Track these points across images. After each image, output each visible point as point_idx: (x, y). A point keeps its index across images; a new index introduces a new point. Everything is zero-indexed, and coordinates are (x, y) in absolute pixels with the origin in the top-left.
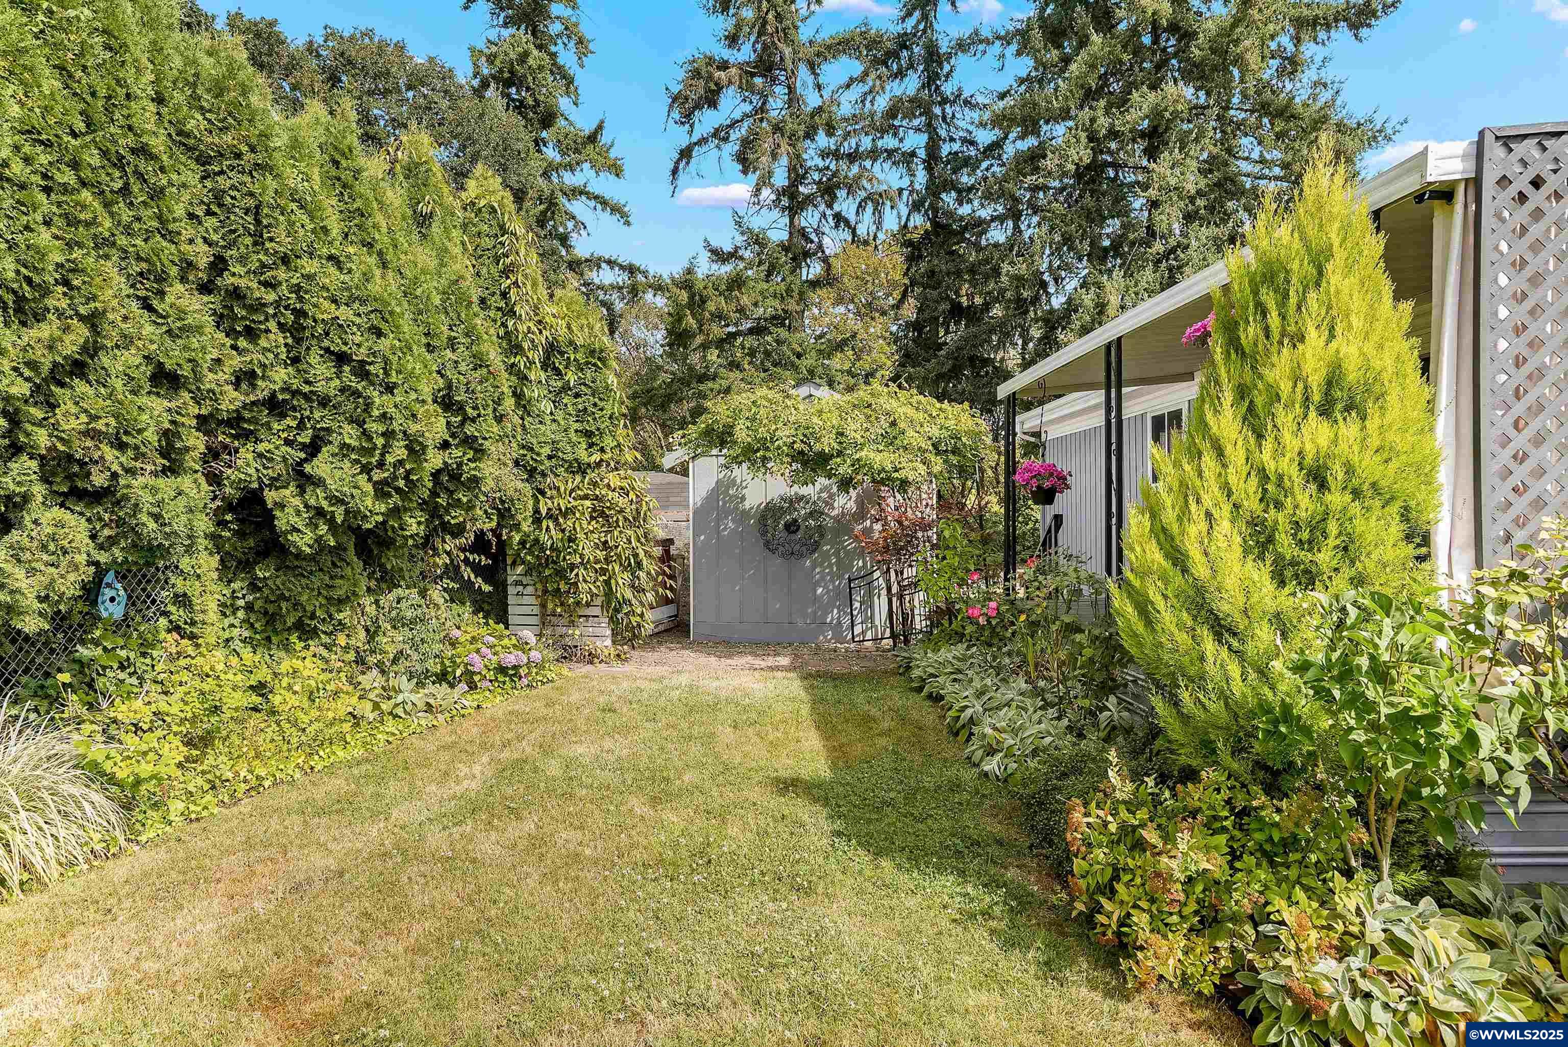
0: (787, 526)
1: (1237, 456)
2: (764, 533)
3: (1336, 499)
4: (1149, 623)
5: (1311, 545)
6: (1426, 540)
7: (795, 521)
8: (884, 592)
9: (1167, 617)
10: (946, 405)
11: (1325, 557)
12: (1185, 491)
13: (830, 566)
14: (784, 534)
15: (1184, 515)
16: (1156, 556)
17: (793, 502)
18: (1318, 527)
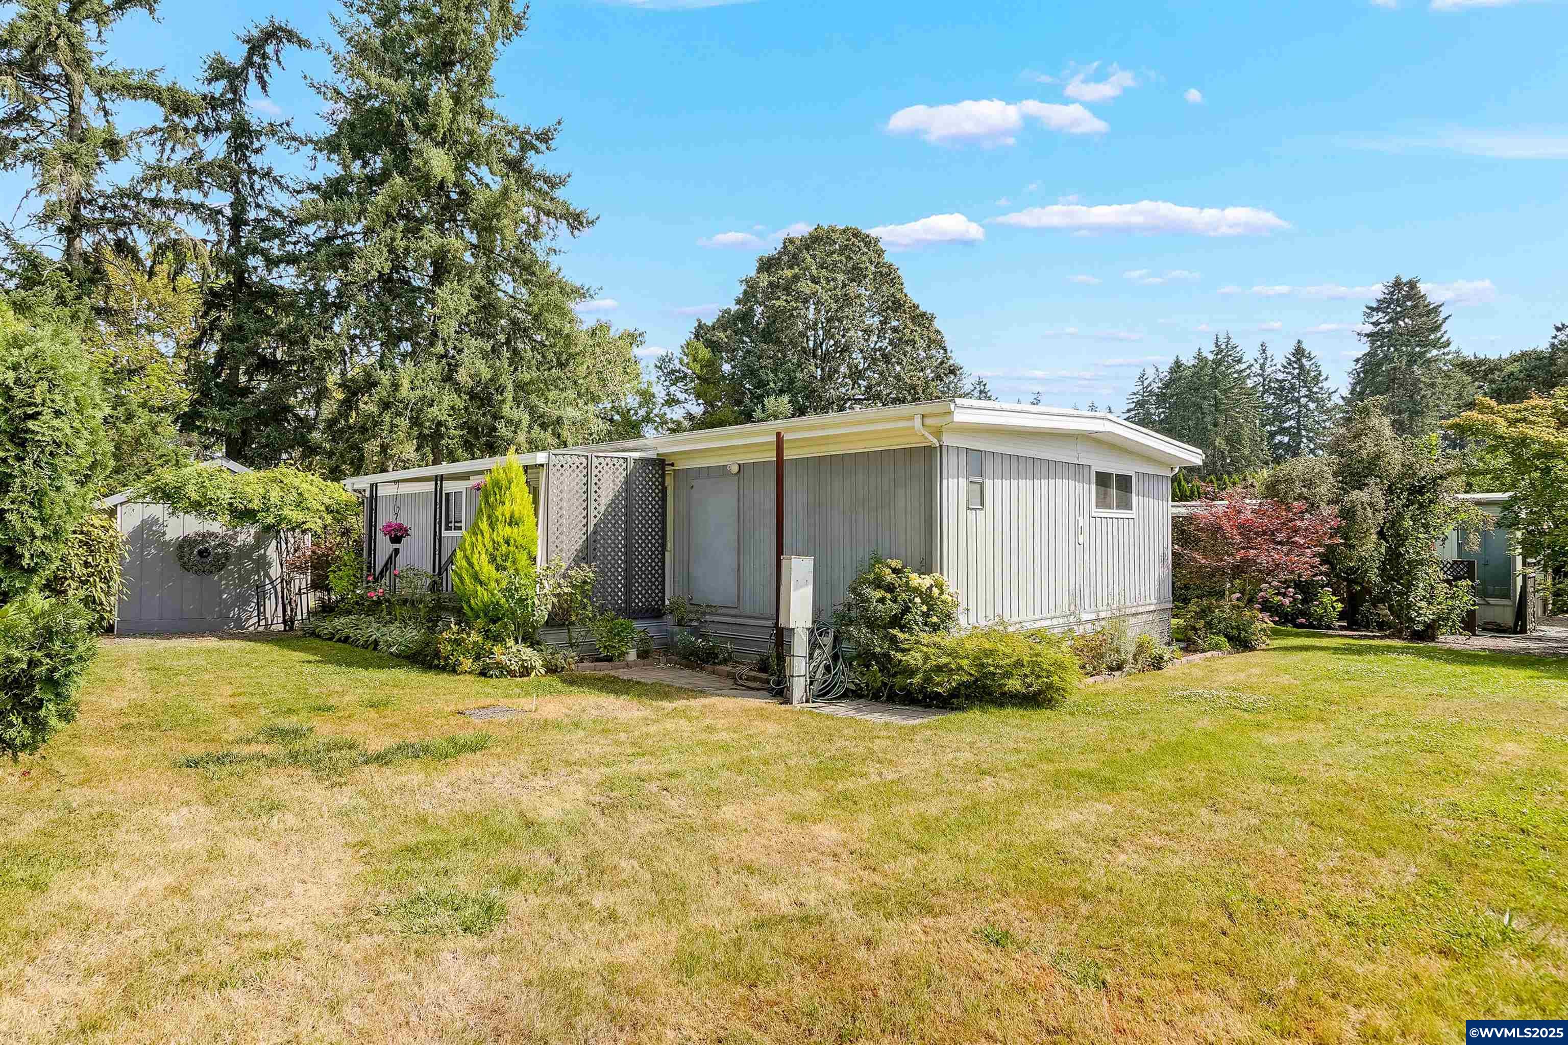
0: (201, 553)
1: (487, 535)
2: (181, 558)
3: (512, 548)
4: (462, 583)
5: (506, 561)
6: (535, 559)
7: (207, 549)
8: (273, 596)
9: (467, 580)
10: (329, 483)
11: (508, 564)
12: (473, 545)
13: (234, 579)
14: (198, 558)
15: (473, 552)
16: (464, 563)
17: (205, 536)
18: (507, 556)
